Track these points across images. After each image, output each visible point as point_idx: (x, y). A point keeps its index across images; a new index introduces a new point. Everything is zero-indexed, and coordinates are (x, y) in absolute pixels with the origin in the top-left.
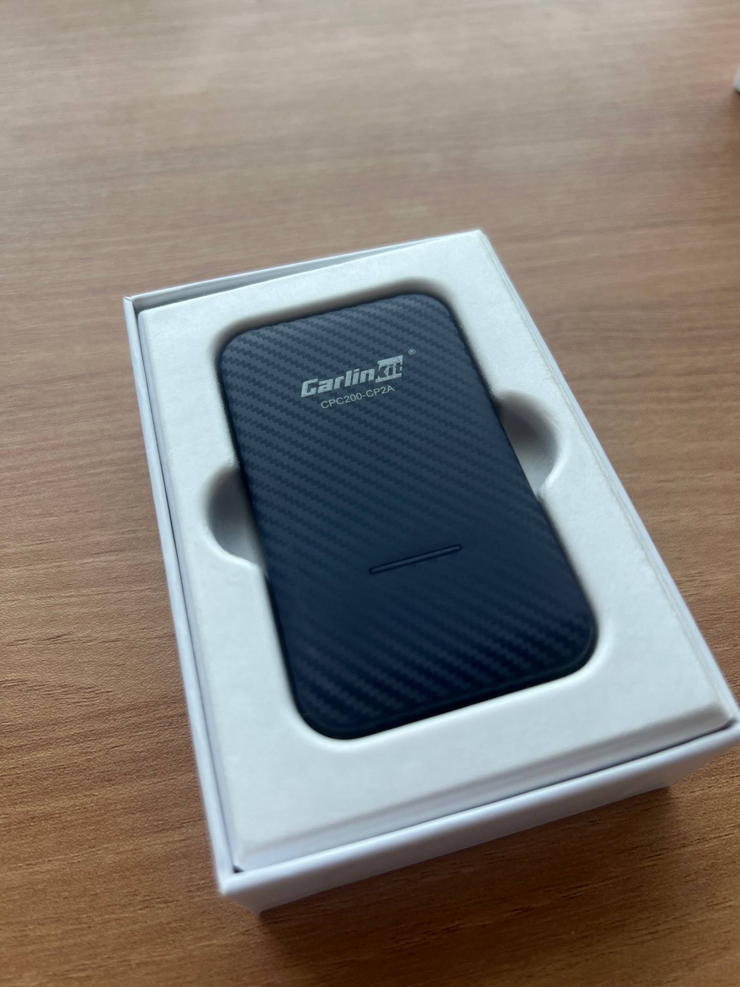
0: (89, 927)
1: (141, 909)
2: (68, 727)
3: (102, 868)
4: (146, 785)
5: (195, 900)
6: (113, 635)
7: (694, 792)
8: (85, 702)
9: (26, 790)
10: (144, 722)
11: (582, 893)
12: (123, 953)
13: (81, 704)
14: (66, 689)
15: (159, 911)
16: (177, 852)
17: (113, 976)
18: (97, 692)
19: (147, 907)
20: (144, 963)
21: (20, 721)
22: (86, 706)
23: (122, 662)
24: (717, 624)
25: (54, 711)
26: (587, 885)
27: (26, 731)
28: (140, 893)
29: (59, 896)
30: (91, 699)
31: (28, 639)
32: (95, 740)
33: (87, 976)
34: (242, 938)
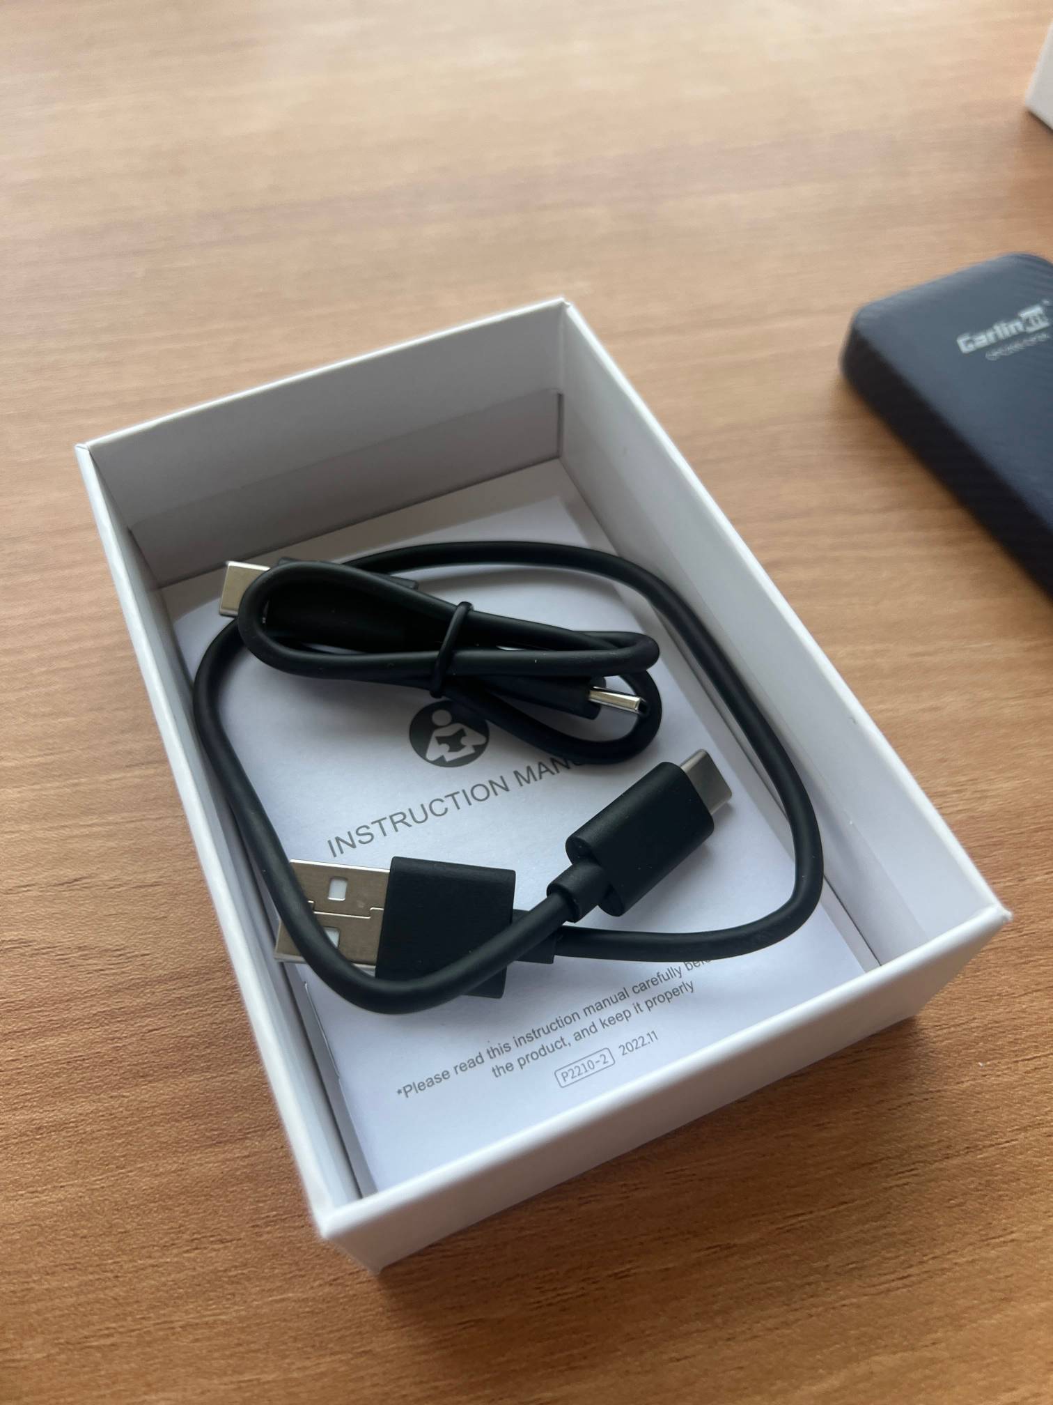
0: (117, 1277)
1: (187, 1251)
2: (88, 1004)
3: (135, 1196)
4: (197, 1082)
5: (262, 1239)
6: (151, 877)
7: (962, 1082)
8: (112, 969)
9: (29, 1091)
10: (193, 996)
11: (803, 1224)
12: (162, 1312)
13: (107, 972)
14: (86, 952)
15: (213, 1254)
16: (238, 1173)
17: (149, 1344)
18: (129, 955)
19: (197, 1249)
20: (191, 1325)
21: (22, 997)
22: (114, 974)
23: (163, 914)
24: (995, 851)
25: (69, 982)
26: (811, 1212)
27: (30, 1010)
28: (188, 1229)
29: (75, 1235)
30: (120, 966)
31: (33, 885)
32: (125, 1021)
33: (113, 1345)
34: (327, 1289)
